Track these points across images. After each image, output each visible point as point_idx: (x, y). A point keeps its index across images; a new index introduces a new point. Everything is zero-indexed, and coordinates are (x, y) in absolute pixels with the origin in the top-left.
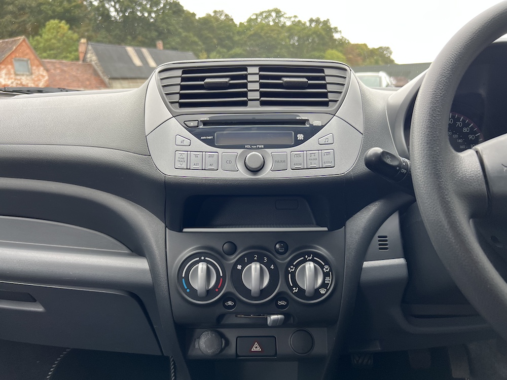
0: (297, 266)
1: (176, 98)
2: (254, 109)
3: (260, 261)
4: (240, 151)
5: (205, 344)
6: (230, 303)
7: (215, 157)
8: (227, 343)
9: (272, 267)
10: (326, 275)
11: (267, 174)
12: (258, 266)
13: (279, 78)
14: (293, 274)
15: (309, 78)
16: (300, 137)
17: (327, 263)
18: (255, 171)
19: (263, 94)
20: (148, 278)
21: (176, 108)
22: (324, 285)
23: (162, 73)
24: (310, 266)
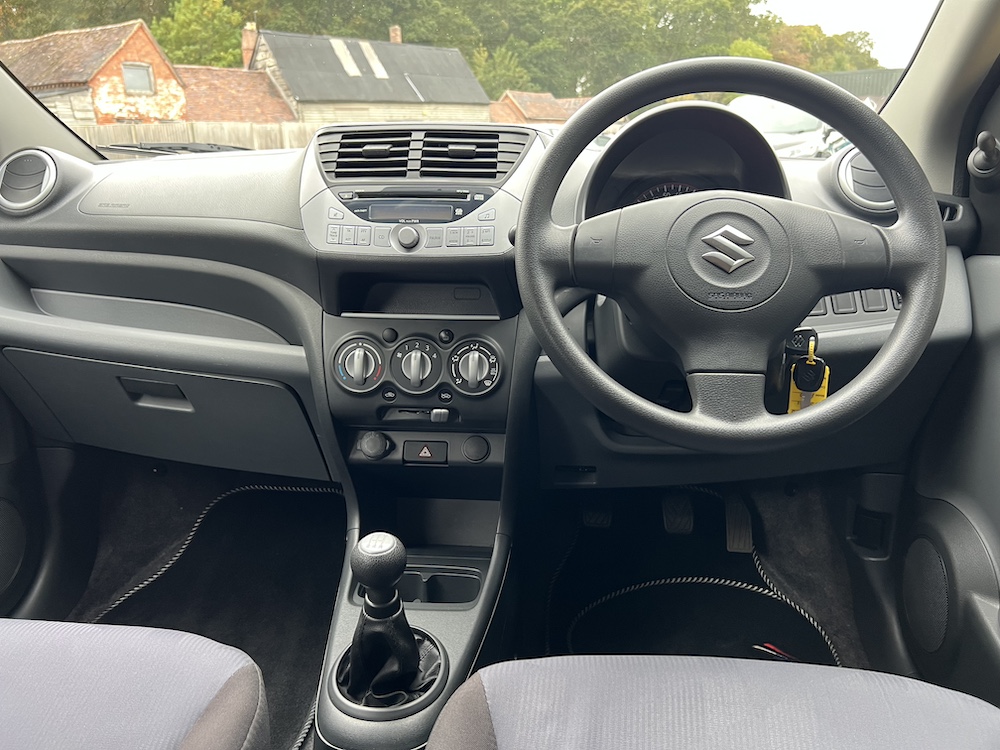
0: (461, 356)
1: (333, 167)
2: (413, 181)
3: (422, 349)
4: (394, 225)
5: (368, 446)
6: (390, 394)
7: (368, 232)
8: (393, 446)
9: (435, 356)
10: (492, 366)
11: (422, 252)
12: (419, 355)
13: (445, 145)
14: (457, 364)
15: (479, 145)
16: (459, 212)
17: (493, 352)
18: (410, 247)
19: (424, 164)
20: (304, 367)
21: (331, 178)
22: (489, 377)
23: (321, 137)
24: (474, 356)
